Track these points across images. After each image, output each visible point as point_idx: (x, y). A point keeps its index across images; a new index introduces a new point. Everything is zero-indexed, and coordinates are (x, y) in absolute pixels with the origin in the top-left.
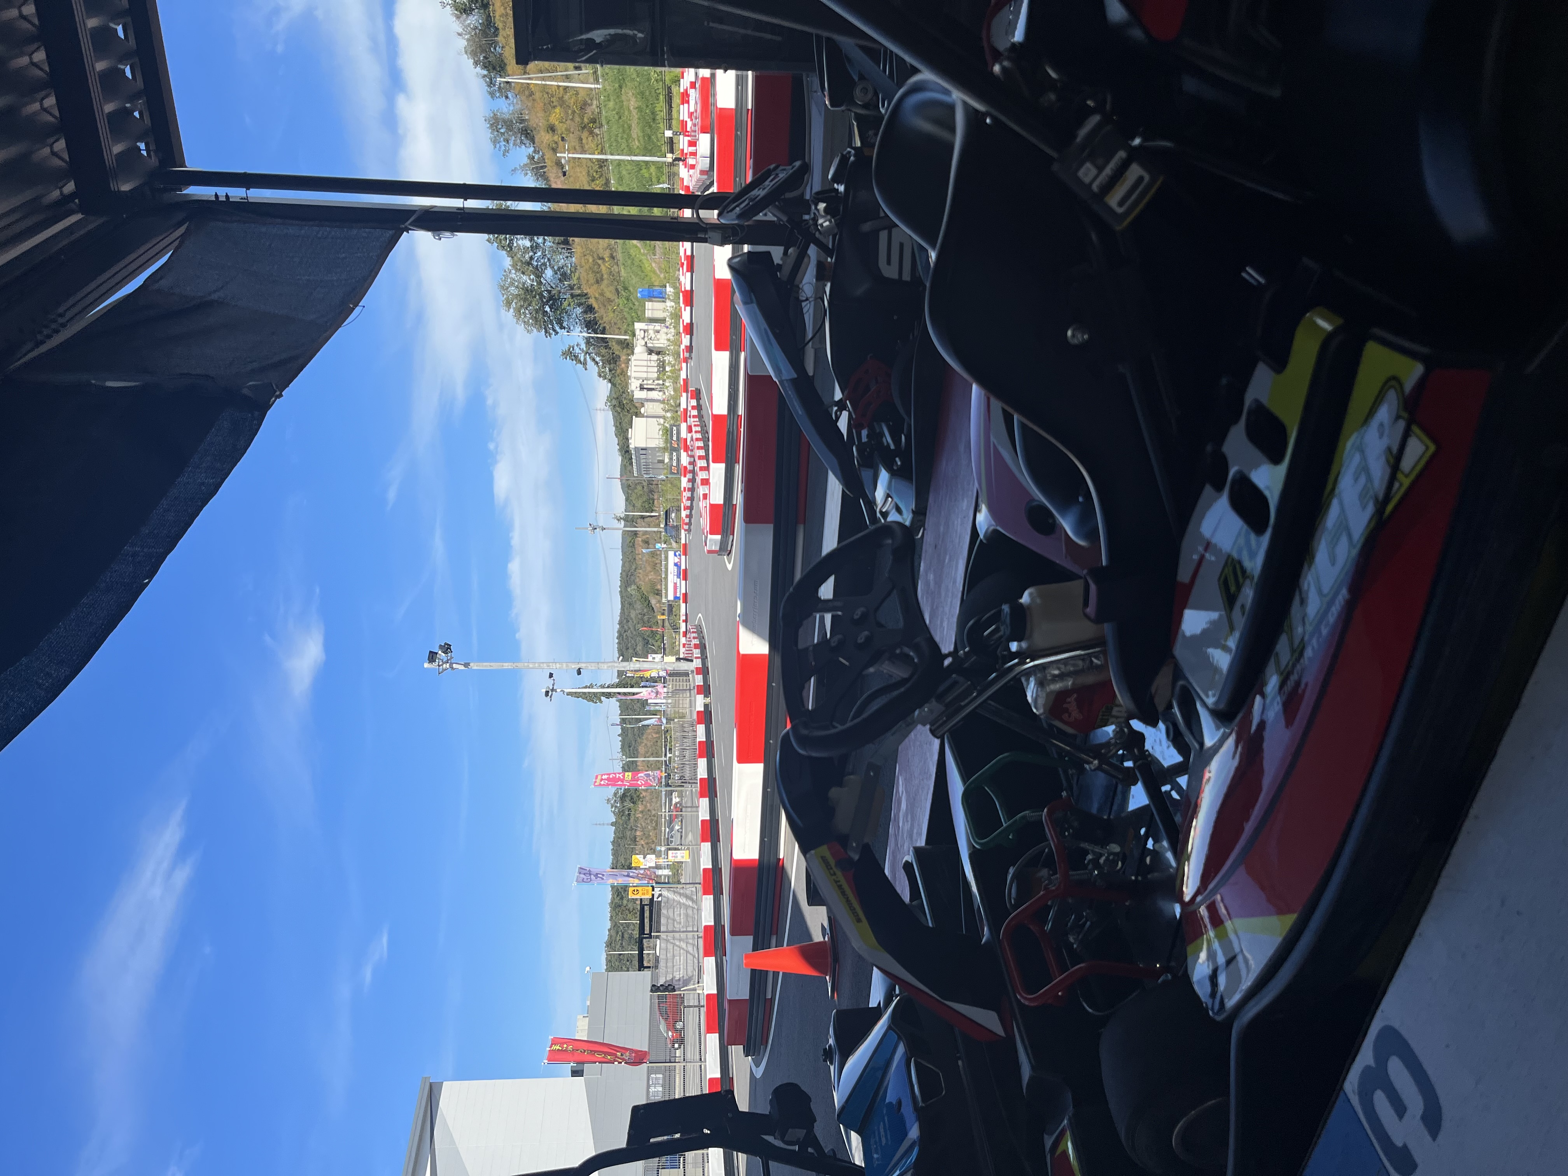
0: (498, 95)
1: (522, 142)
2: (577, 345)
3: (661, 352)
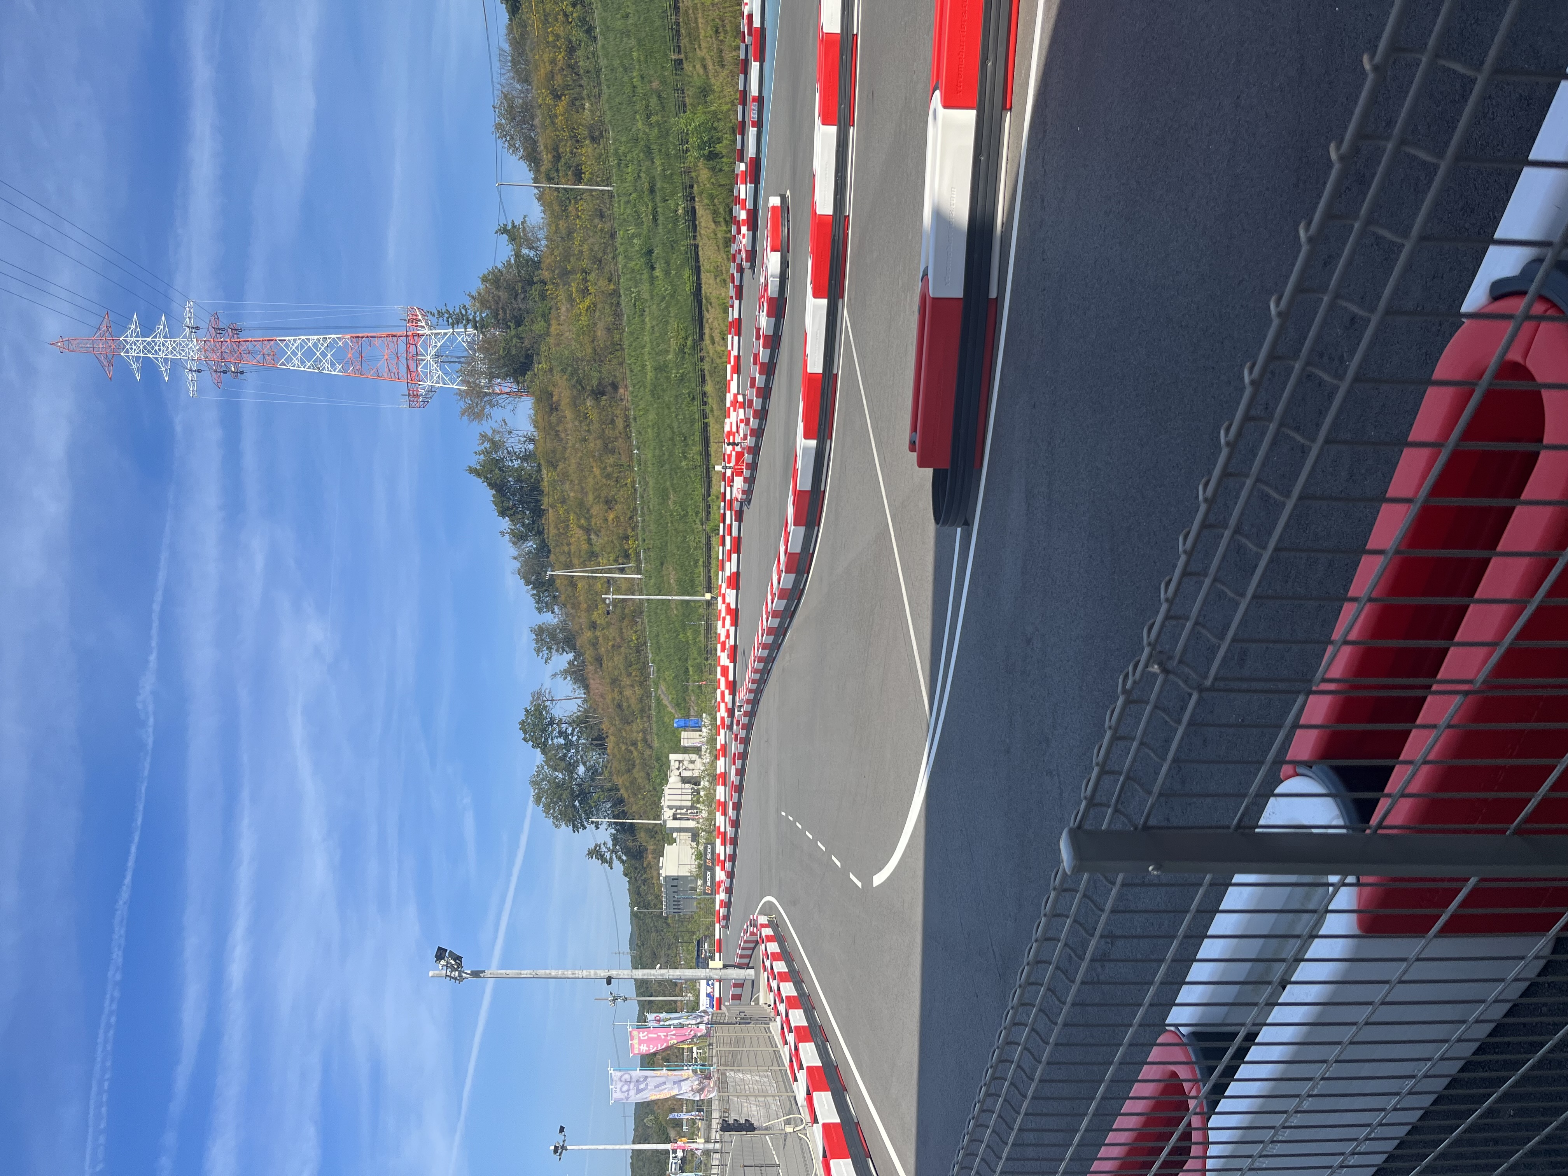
0: (545, 610)
1: (563, 650)
2: (604, 844)
3: (694, 781)
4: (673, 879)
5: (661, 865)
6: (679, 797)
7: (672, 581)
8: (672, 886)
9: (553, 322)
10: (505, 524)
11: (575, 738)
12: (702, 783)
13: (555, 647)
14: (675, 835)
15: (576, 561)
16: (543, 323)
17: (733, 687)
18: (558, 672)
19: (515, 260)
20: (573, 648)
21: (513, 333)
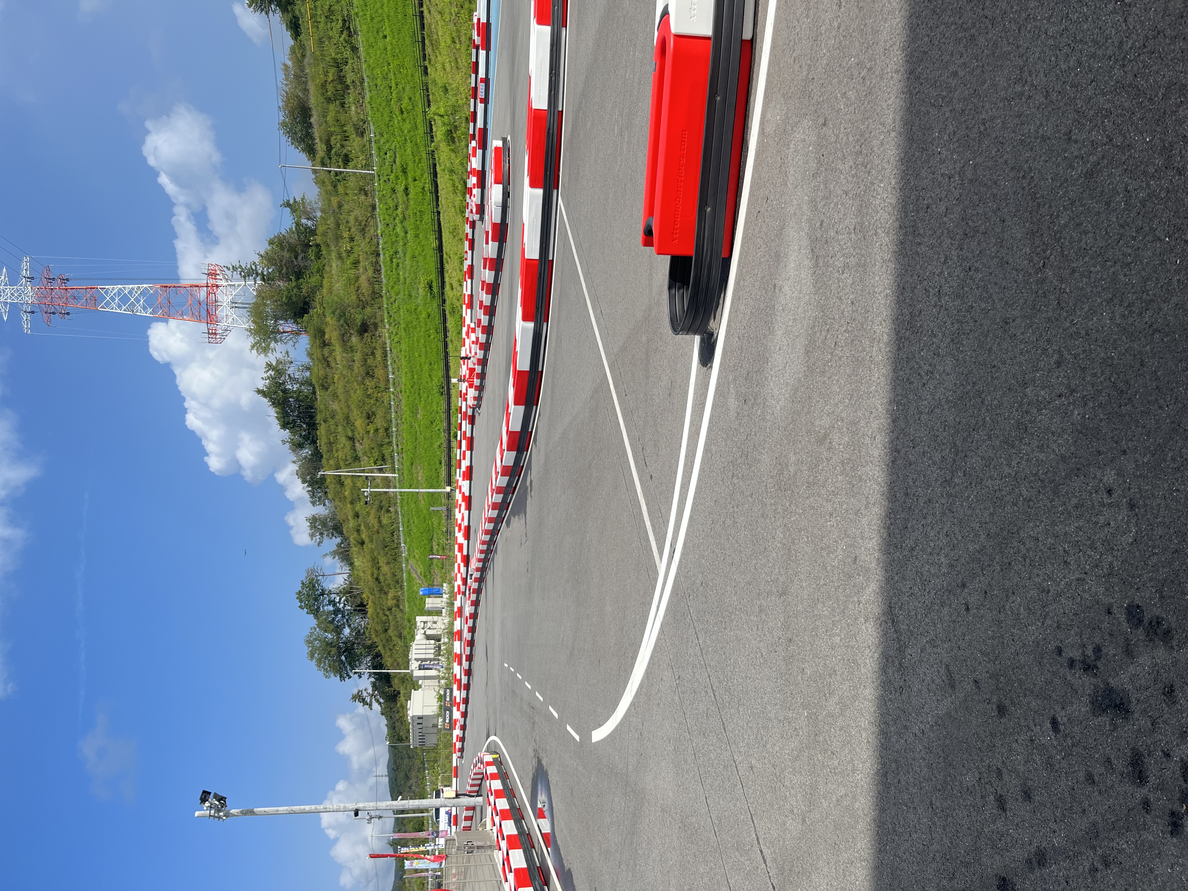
0: (317, 503)
1: (333, 535)
3: (437, 638)
4: (419, 718)
5: (408, 707)
6: (424, 651)
7: (420, 478)
8: (418, 724)
9: (325, 276)
10: (286, 434)
11: (342, 605)
12: (442, 640)
13: (326, 533)
14: (420, 682)
15: (342, 464)
16: (318, 277)
17: (466, 560)
18: (328, 552)
19: (296, 228)
20: (341, 533)
21: (294, 284)
